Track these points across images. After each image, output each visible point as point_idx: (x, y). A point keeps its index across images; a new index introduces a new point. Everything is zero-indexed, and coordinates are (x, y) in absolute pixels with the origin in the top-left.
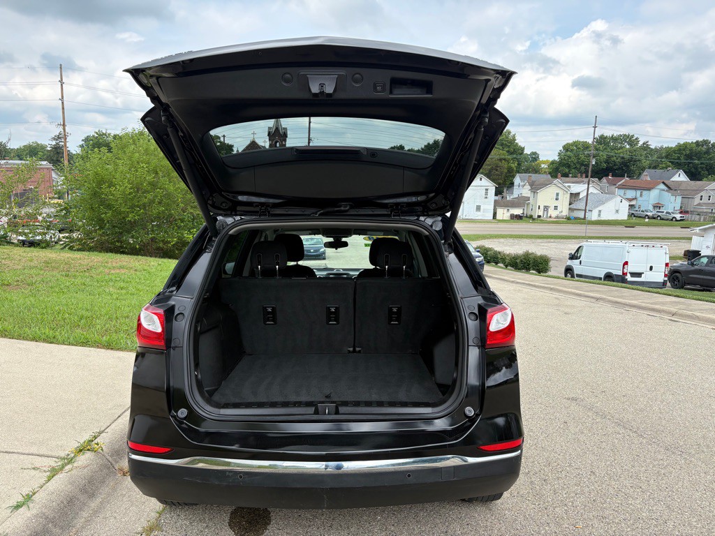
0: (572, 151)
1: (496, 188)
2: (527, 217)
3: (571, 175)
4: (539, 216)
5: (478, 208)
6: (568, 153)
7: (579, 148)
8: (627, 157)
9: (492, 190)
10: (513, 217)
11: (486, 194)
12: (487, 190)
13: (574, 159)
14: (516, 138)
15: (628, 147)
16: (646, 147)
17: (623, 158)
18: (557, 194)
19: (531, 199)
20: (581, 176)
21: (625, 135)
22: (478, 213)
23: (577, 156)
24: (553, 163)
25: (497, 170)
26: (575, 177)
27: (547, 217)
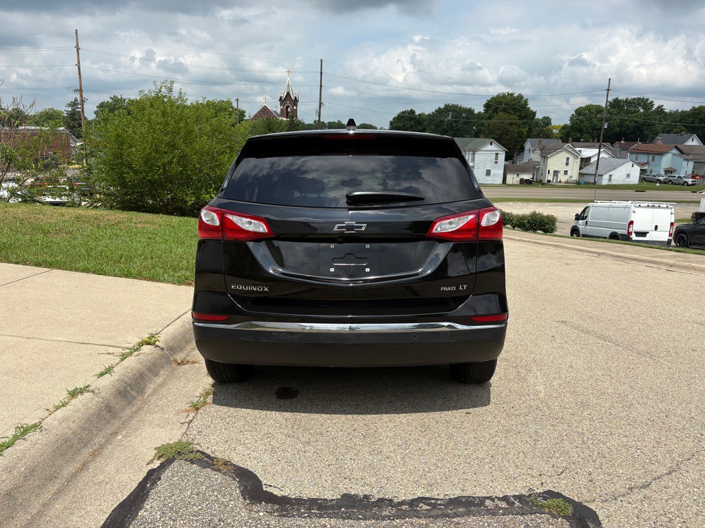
0: (584, 114)
1: (506, 152)
2: (536, 182)
3: (582, 140)
4: (549, 181)
5: (488, 173)
6: (581, 117)
7: (592, 113)
8: (641, 120)
9: (502, 156)
10: (523, 182)
11: (497, 158)
12: (497, 154)
13: (587, 124)
14: (528, 103)
15: (642, 110)
16: (660, 110)
17: (637, 122)
18: (568, 159)
19: (541, 164)
20: (593, 141)
21: (640, 99)
22: (489, 178)
23: (589, 120)
24: (565, 127)
25: (507, 135)
26: (587, 142)
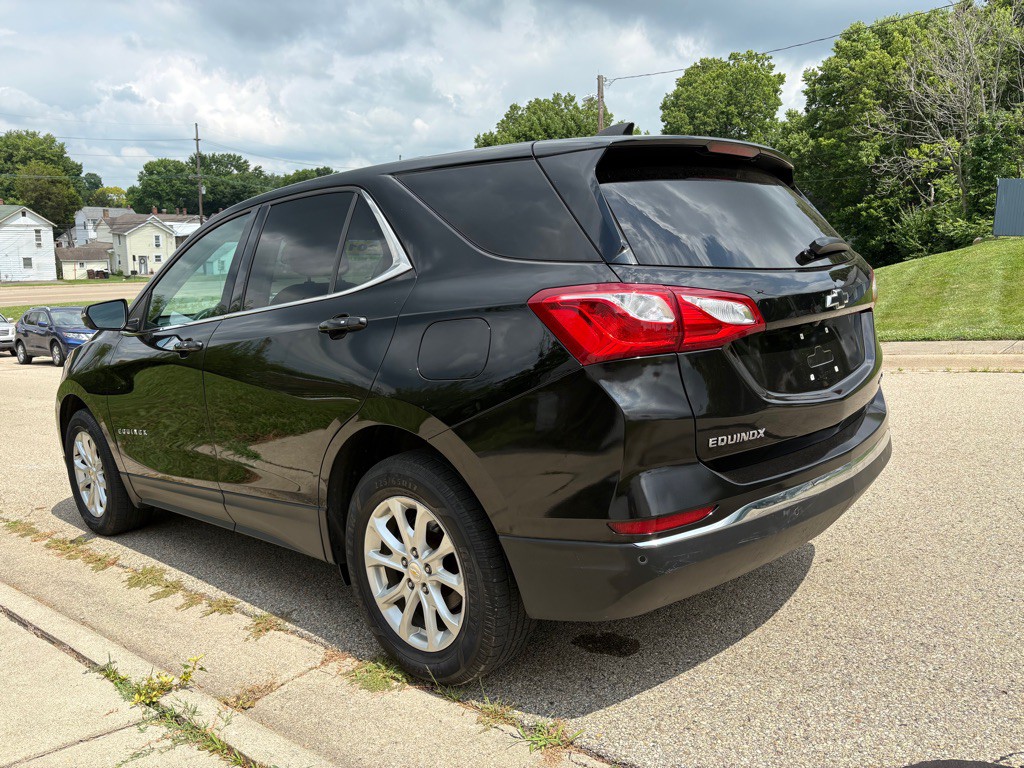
0: (159, 173)
1: (54, 228)
2: (113, 274)
3: (164, 210)
4: (134, 273)
5: (28, 262)
6: (155, 177)
7: (170, 171)
8: (238, 186)
9: (48, 235)
10: (92, 275)
11: (38, 238)
12: (38, 231)
13: (165, 187)
14: (66, 150)
15: (235, 172)
16: (258, 171)
17: (233, 187)
18: (157, 238)
19: (114, 246)
20: (181, 212)
21: (229, 156)
22: (29, 271)
23: (169, 181)
24: (132, 191)
25: (49, 199)
26: (171, 213)
27: (146, 273)
